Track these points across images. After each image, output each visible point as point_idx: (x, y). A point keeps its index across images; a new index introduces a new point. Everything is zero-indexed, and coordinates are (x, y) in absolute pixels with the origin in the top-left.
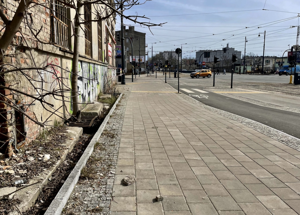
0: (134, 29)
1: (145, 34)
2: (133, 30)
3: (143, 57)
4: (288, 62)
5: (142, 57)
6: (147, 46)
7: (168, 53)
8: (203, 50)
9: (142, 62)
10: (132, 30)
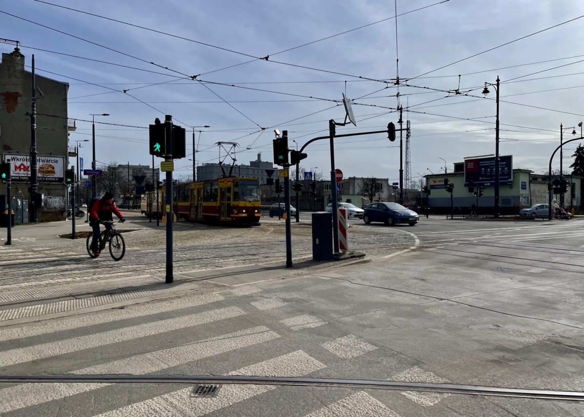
0: (23, 65)
1: (65, 86)
2: (19, 67)
3: (60, 160)
4: (466, 185)
5: (56, 162)
6: (74, 128)
7: (127, 170)
8: (212, 164)
9: (56, 176)
10: (15, 67)
